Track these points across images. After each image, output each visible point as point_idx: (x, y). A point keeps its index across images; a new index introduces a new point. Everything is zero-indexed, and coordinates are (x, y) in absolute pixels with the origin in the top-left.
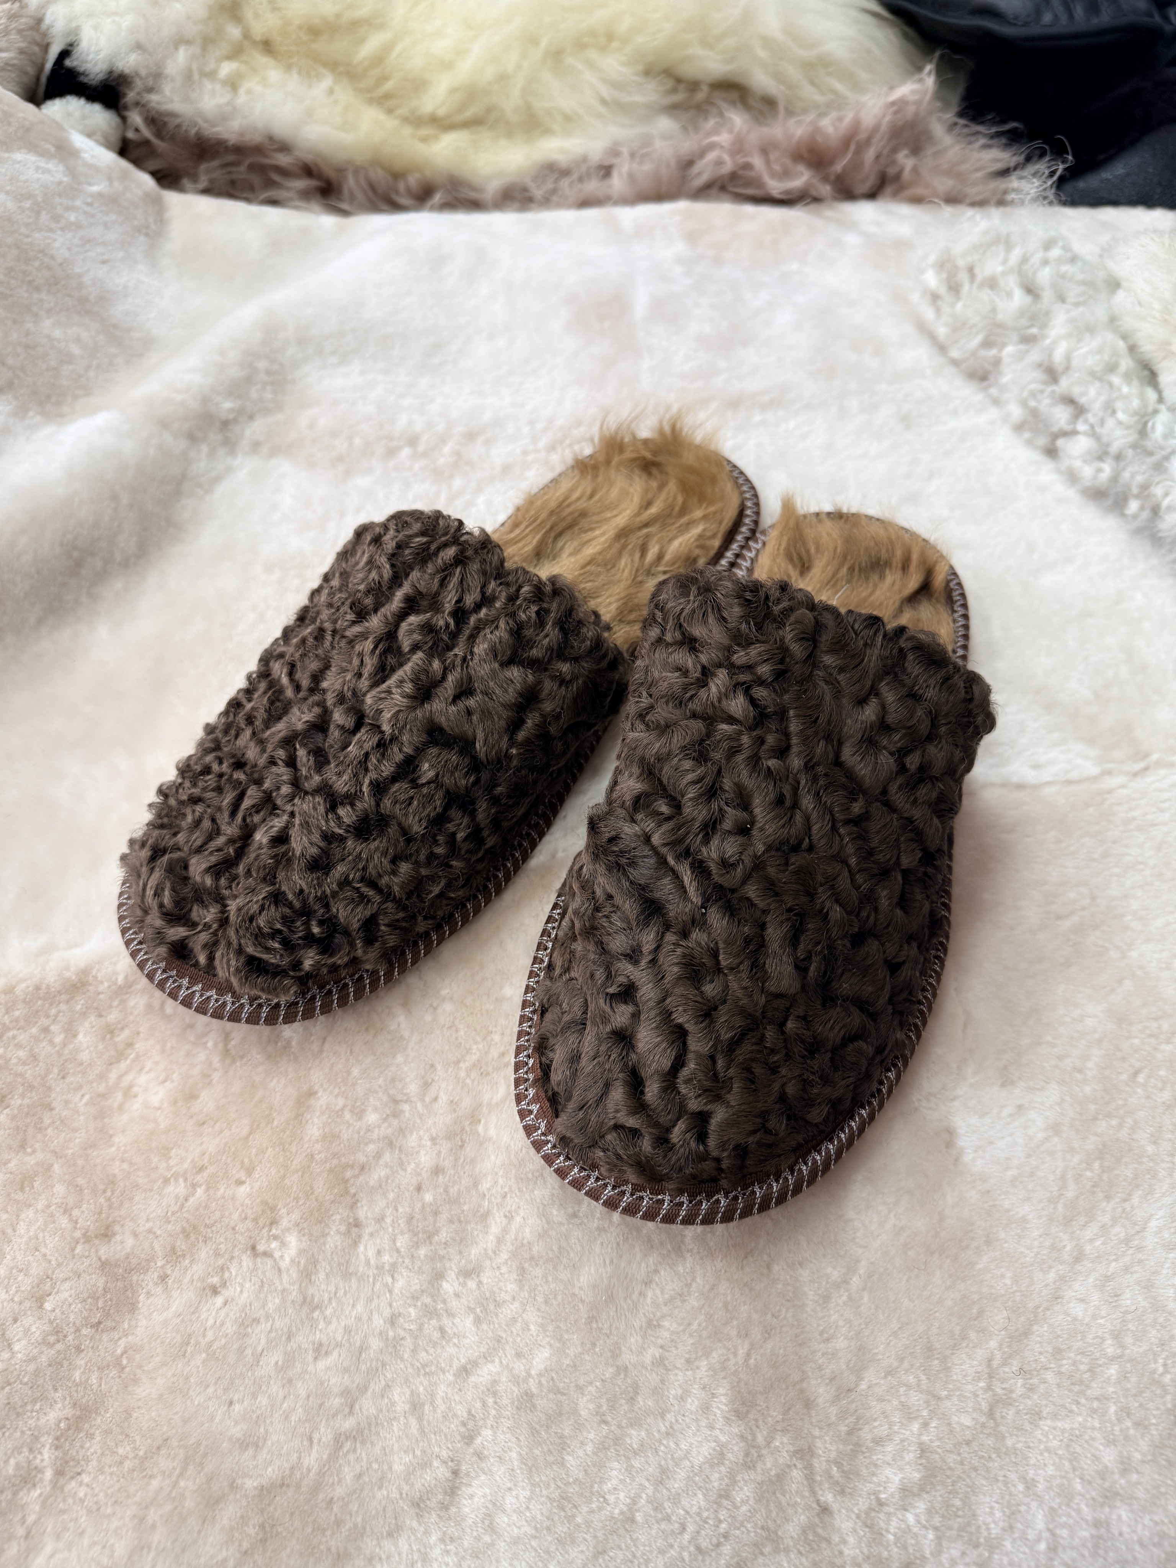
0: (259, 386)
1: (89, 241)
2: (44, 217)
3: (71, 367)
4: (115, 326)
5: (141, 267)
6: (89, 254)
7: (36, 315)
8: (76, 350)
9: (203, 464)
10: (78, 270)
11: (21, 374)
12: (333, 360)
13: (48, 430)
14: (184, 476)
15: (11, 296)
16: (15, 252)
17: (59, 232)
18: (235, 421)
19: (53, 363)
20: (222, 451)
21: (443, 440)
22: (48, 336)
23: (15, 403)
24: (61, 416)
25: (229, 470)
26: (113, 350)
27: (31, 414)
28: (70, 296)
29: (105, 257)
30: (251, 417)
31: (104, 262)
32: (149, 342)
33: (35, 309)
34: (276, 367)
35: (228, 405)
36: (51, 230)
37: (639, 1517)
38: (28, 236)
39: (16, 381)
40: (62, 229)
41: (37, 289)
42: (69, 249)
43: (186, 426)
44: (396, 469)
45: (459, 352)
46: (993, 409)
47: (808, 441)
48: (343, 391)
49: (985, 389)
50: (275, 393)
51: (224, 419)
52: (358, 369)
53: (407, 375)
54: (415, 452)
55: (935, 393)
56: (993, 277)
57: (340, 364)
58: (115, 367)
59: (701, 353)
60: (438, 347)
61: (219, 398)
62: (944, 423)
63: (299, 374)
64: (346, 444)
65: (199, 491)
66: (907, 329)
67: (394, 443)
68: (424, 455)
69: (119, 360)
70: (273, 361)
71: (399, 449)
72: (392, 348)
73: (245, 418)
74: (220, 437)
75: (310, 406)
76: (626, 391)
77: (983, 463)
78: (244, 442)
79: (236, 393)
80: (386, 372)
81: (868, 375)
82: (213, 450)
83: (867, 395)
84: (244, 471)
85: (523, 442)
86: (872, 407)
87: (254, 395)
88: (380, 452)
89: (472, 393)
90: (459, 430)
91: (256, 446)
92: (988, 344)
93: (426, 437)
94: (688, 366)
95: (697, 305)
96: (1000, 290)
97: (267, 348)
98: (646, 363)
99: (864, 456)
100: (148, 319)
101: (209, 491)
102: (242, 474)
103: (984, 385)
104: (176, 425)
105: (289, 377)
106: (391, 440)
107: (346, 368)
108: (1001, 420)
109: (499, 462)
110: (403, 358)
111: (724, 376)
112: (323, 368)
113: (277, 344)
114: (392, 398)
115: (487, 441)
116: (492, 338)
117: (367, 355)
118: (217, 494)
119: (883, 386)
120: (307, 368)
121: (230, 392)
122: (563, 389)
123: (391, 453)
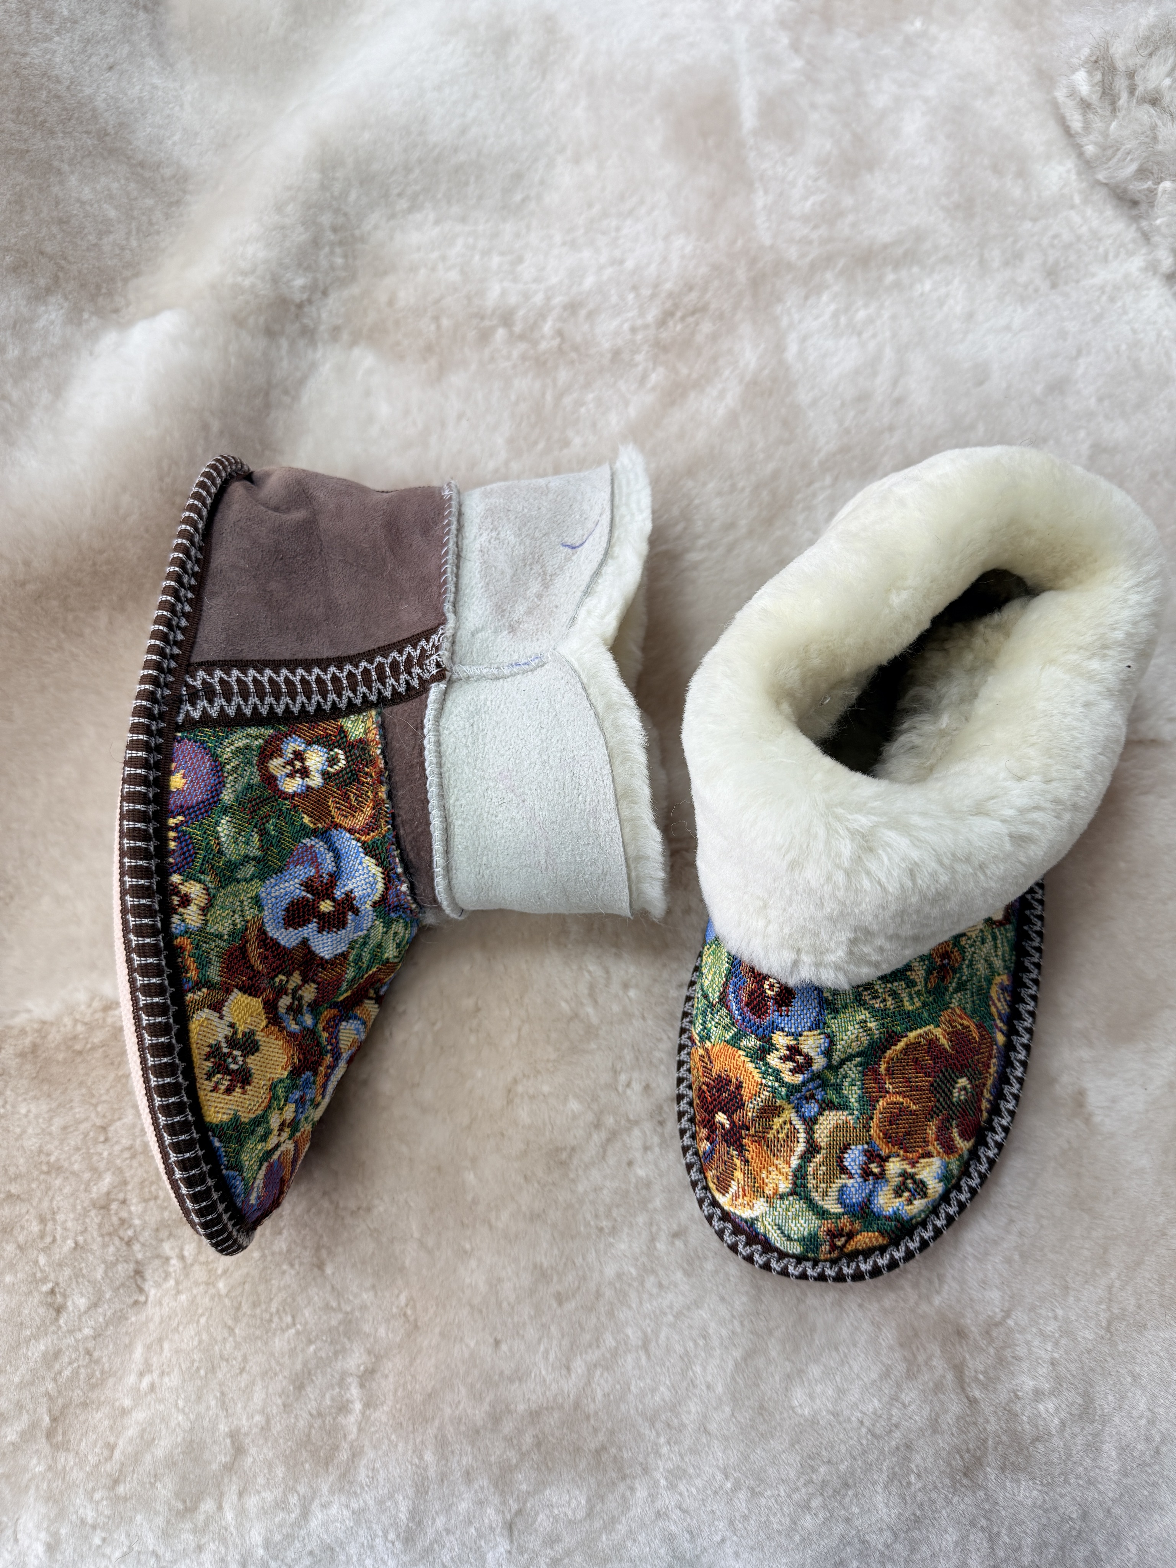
0: (327, 249)
1: (88, 41)
2: (36, 18)
3: (111, 238)
4: (142, 164)
5: (150, 62)
6: (94, 59)
7: (59, 172)
8: (112, 213)
9: (285, 364)
10: (88, 91)
11: (63, 262)
12: (403, 204)
13: (110, 338)
14: (269, 383)
15: (28, 151)
16: (16, 82)
17: (57, 39)
18: (310, 301)
19: (92, 238)
20: (301, 343)
21: (542, 316)
22: (78, 200)
23: (66, 305)
24: (116, 311)
25: (313, 366)
26: (149, 202)
27: (86, 316)
28: (88, 132)
29: (111, 60)
30: (325, 293)
31: (111, 68)
32: (182, 178)
33: (56, 163)
34: (341, 220)
35: (299, 282)
36: (48, 39)
38: (24, 55)
39: (61, 275)
40: (58, 32)
41: (52, 132)
42: (72, 62)
43: (262, 319)
44: (492, 359)
45: (542, 182)
46: (1144, 251)
47: (946, 308)
48: (419, 249)
49: (1136, 219)
50: (345, 256)
51: (298, 301)
52: (432, 217)
53: (487, 221)
54: (511, 333)
55: (1084, 230)
56: (1157, 90)
57: (411, 210)
58: (156, 227)
59: (822, 183)
60: (518, 177)
61: (289, 275)
62: (1093, 275)
63: (367, 226)
64: (433, 327)
65: (287, 400)
66: (1053, 131)
67: (487, 323)
68: (522, 337)
69: (158, 216)
70: (337, 211)
71: (492, 330)
72: (467, 184)
73: (319, 295)
74: (297, 325)
75: (385, 273)
76: (740, 243)
77: (1134, 331)
78: (322, 328)
79: (305, 265)
80: (463, 220)
81: (1011, 209)
82: (293, 344)
83: (1010, 239)
84: (328, 366)
85: (630, 315)
86: (1015, 258)
87: (324, 263)
88: (472, 335)
89: (564, 244)
90: (558, 300)
91: (335, 332)
92: (1143, 173)
93: (521, 313)
94: (809, 204)
95: (813, 106)
96: (1164, 110)
97: (328, 195)
98: (760, 200)
99: (1008, 328)
100: (174, 144)
101: (296, 398)
102: (326, 370)
103: (1135, 212)
104: (251, 321)
105: (357, 233)
106: (482, 318)
107: (418, 217)
108: (1152, 267)
109: (606, 345)
110: (480, 198)
111: (850, 218)
112: (392, 216)
113: (337, 188)
114: (477, 258)
115: (590, 315)
116: (577, 160)
117: (439, 196)
118: (305, 400)
119: (1028, 225)
120: (374, 217)
121: (300, 265)
122: (666, 238)
123: (485, 336)
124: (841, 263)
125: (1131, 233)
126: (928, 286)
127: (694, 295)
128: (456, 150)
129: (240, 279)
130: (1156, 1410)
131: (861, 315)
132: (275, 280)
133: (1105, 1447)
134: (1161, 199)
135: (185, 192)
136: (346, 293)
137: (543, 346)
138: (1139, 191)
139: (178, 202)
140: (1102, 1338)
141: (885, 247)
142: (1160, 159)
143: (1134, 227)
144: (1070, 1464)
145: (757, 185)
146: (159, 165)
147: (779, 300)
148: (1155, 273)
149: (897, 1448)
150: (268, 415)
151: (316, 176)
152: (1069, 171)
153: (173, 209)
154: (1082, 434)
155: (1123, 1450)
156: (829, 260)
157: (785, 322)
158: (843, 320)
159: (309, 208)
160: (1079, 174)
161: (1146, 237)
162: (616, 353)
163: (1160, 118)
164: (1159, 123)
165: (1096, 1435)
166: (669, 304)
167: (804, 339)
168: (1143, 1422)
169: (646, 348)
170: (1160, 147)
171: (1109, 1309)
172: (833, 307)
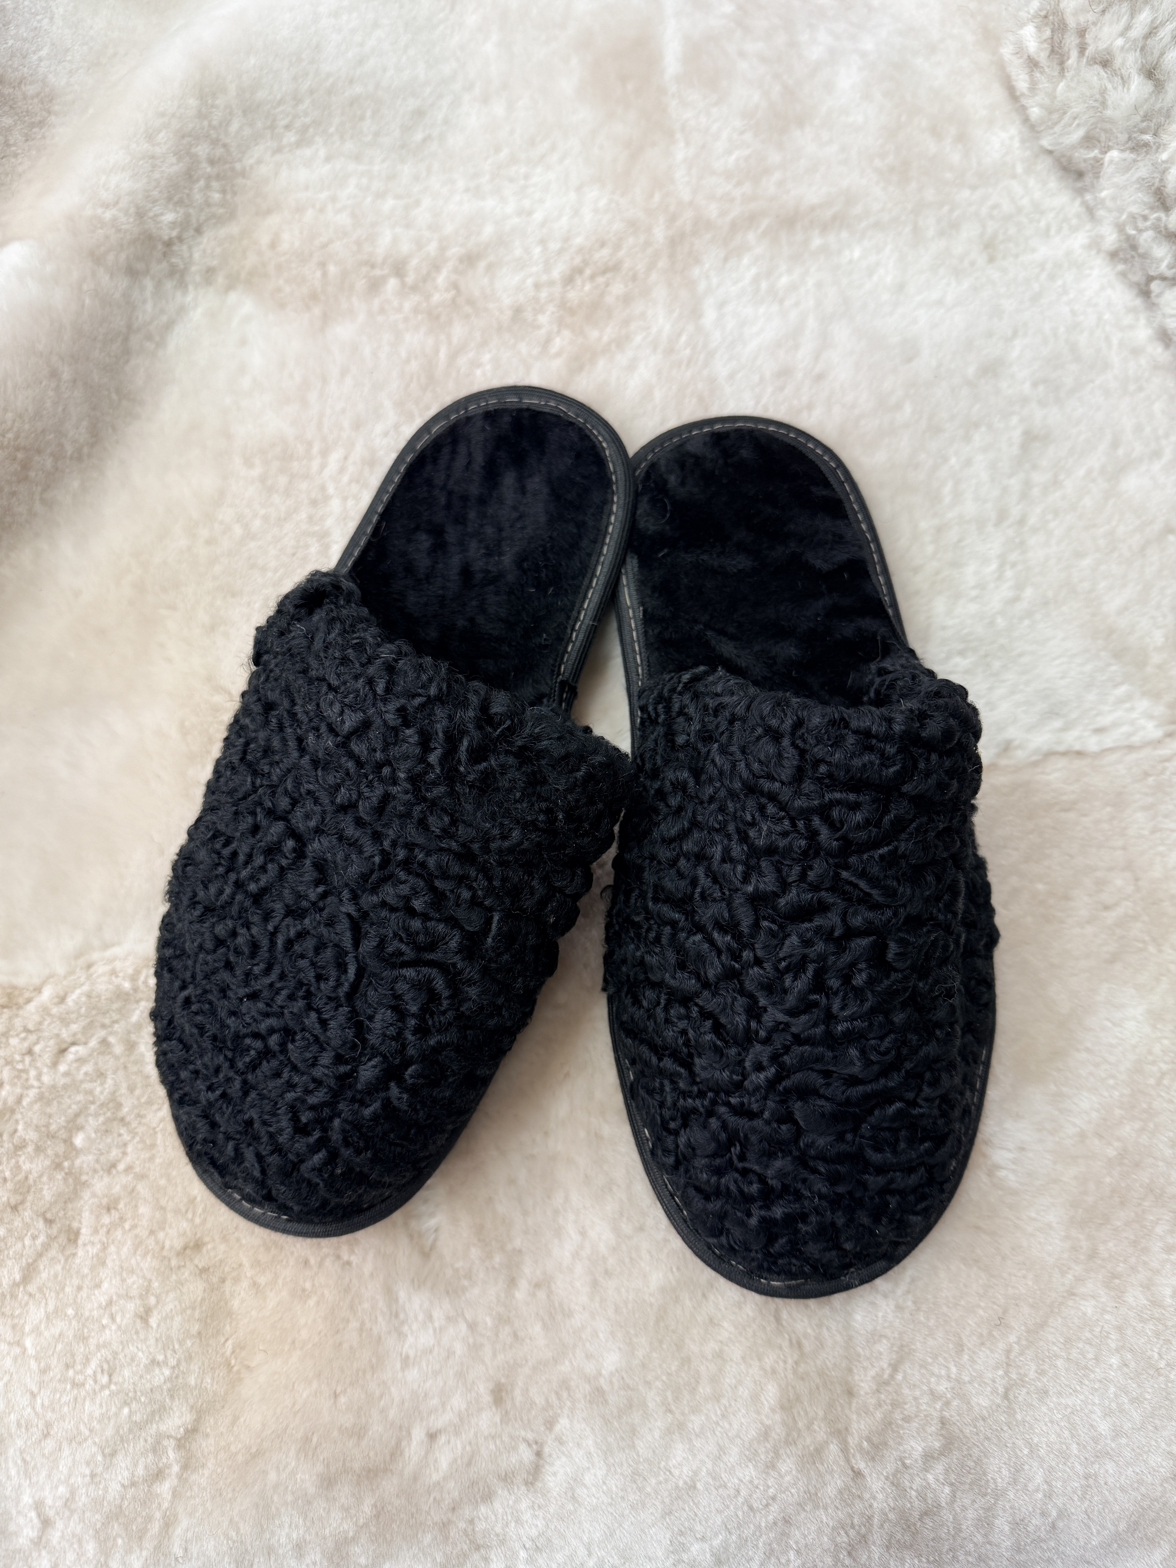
0: (202, 183)
9: (149, 307)
12: (291, 137)
14: (129, 327)
18: (180, 239)
20: (169, 285)
21: (436, 267)
25: (182, 310)
26: (6, 122)
30: (199, 231)
32: (48, 98)
34: (219, 152)
35: (169, 217)
37: (699, 1486)
43: (123, 257)
44: (382, 311)
45: (446, 121)
46: (1088, 227)
47: (875, 278)
48: (307, 188)
49: (1080, 192)
50: (223, 192)
51: (166, 238)
52: (322, 153)
53: (383, 161)
54: (403, 284)
55: (1025, 202)
56: (1109, 51)
57: (299, 144)
58: (14, 148)
59: (748, 137)
60: (419, 113)
61: (157, 209)
62: (1033, 250)
63: (249, 161)
64: (318, 274)
65: (150, 346)
66: (998, 94)
67: (378, 272)
68: (414, 288)
69: (16, 136)
70: (215, 142)
71: (383, 280)
72: (362, 118)
73: (191, 232)
74: (164, 265)
75: (269, 212)
76: (657, 197)
77: (1074, 313)
78: (194, 269)
79: (176, 199)
80: (357, 158)
81: (949, 175)
82: (159, 284)
83: (946, 208)
84: (199, 310)
85: (534, 269)
86: (951, 227)
87: (198, 197)
88: (361, 284)
89: (467, 190)
90: (454, 251)
91: (209, 274)
92: (1089, 140)
93: (414, 262)
94: (733, 158)
95: (742, 54)
96: (1115, 73)
97: (206, 123)
98: (681, 152)
99: (940, 302)
100: (40, 60)
101: (161, 344)
102: (197, 315)
103: (1079, 184)
104: (111, 257)
105: (238, 166)
106: (373, 266)
107: (307, 152)
108: (1095, 244)
109: (507, 301)
110: (377, 134)
111: (777, 176)
112: (279, 150)
113: (217, 116)
114: (369, 200)
115: (490, 268)
116: (485, 100)
117: (332, 130)
118: (171, 347)
119: (966, 193)
120: (257, 151)
121: (169, 199)
122: (579, 189)
123: (375, 286)
124: (765, 223)
125: (1076, 207)
126: (857, 253)
127: (605, 252)
128: (351, 82)
129: (100, 211)
130: (1054, 1483)
131: (784, 280)
132: (140, 214)
133: (997, 1522)
134: (1108, 170)
135: (49, 112)
136: (223, 232)
137: (436, 298)
138: (1085, 160)
139: (41, 124)
140: (999, 1406)
141: (813, 208)
142: (1108, 126)
143: (1078, 202)
144: (959, 1541)
145: (678, 136)
146: (22, 81)
147: (697, 261)
148: (1099, 251)
149: (775, 1523)
150: (127, 361)
151: (193, 102)
152: (1011, 138)
153: (35, 130)
154: (1015, 420)
155: (1017, 1524)
156: (752, 219)
157: (702, 286)
158: (764, 285)
159: (183, 137)
160: (1023, 141)
161: (1090, 211)
162: (518, 311)
163: (1110, 81)
164: (1109, 86)
165: (988, 1509)
166: (578, 261)
167: (722, 305)
168: (1040, 1495)
169: (551, 308)
170: (1109, 113)
171: (1007, 1373)
172: (754, 271)
